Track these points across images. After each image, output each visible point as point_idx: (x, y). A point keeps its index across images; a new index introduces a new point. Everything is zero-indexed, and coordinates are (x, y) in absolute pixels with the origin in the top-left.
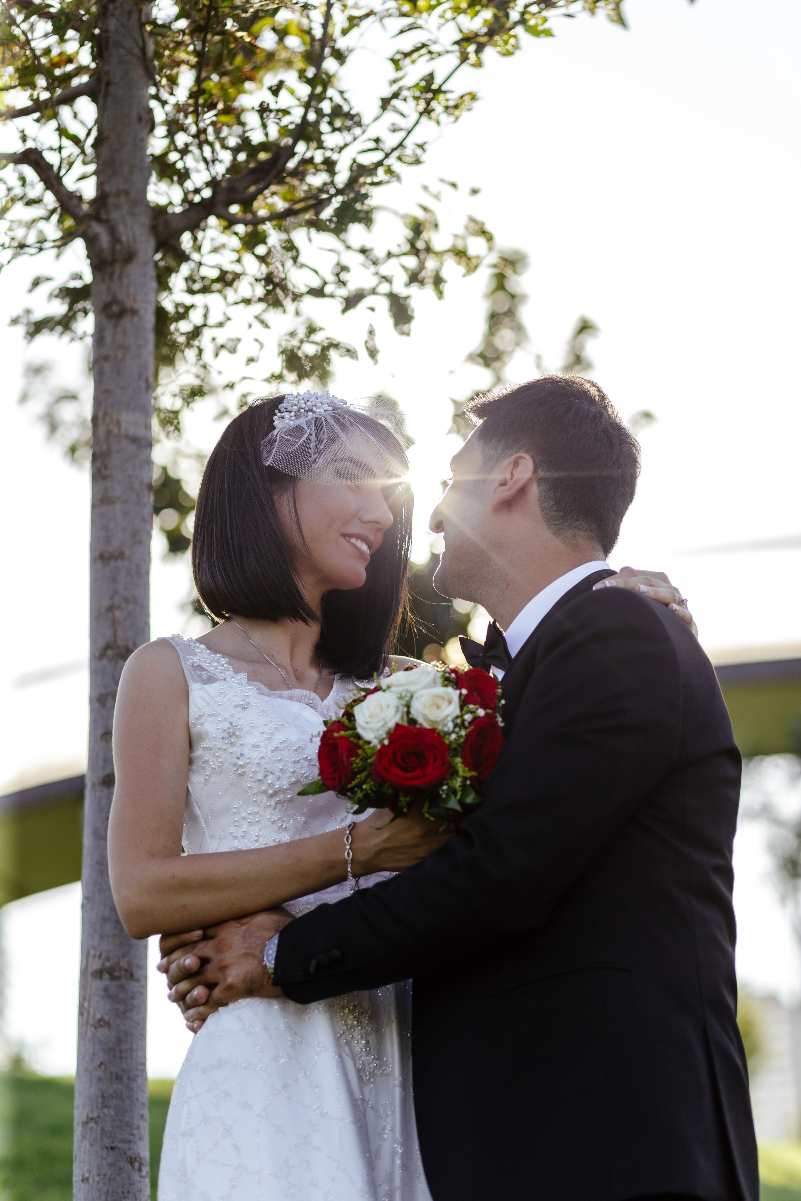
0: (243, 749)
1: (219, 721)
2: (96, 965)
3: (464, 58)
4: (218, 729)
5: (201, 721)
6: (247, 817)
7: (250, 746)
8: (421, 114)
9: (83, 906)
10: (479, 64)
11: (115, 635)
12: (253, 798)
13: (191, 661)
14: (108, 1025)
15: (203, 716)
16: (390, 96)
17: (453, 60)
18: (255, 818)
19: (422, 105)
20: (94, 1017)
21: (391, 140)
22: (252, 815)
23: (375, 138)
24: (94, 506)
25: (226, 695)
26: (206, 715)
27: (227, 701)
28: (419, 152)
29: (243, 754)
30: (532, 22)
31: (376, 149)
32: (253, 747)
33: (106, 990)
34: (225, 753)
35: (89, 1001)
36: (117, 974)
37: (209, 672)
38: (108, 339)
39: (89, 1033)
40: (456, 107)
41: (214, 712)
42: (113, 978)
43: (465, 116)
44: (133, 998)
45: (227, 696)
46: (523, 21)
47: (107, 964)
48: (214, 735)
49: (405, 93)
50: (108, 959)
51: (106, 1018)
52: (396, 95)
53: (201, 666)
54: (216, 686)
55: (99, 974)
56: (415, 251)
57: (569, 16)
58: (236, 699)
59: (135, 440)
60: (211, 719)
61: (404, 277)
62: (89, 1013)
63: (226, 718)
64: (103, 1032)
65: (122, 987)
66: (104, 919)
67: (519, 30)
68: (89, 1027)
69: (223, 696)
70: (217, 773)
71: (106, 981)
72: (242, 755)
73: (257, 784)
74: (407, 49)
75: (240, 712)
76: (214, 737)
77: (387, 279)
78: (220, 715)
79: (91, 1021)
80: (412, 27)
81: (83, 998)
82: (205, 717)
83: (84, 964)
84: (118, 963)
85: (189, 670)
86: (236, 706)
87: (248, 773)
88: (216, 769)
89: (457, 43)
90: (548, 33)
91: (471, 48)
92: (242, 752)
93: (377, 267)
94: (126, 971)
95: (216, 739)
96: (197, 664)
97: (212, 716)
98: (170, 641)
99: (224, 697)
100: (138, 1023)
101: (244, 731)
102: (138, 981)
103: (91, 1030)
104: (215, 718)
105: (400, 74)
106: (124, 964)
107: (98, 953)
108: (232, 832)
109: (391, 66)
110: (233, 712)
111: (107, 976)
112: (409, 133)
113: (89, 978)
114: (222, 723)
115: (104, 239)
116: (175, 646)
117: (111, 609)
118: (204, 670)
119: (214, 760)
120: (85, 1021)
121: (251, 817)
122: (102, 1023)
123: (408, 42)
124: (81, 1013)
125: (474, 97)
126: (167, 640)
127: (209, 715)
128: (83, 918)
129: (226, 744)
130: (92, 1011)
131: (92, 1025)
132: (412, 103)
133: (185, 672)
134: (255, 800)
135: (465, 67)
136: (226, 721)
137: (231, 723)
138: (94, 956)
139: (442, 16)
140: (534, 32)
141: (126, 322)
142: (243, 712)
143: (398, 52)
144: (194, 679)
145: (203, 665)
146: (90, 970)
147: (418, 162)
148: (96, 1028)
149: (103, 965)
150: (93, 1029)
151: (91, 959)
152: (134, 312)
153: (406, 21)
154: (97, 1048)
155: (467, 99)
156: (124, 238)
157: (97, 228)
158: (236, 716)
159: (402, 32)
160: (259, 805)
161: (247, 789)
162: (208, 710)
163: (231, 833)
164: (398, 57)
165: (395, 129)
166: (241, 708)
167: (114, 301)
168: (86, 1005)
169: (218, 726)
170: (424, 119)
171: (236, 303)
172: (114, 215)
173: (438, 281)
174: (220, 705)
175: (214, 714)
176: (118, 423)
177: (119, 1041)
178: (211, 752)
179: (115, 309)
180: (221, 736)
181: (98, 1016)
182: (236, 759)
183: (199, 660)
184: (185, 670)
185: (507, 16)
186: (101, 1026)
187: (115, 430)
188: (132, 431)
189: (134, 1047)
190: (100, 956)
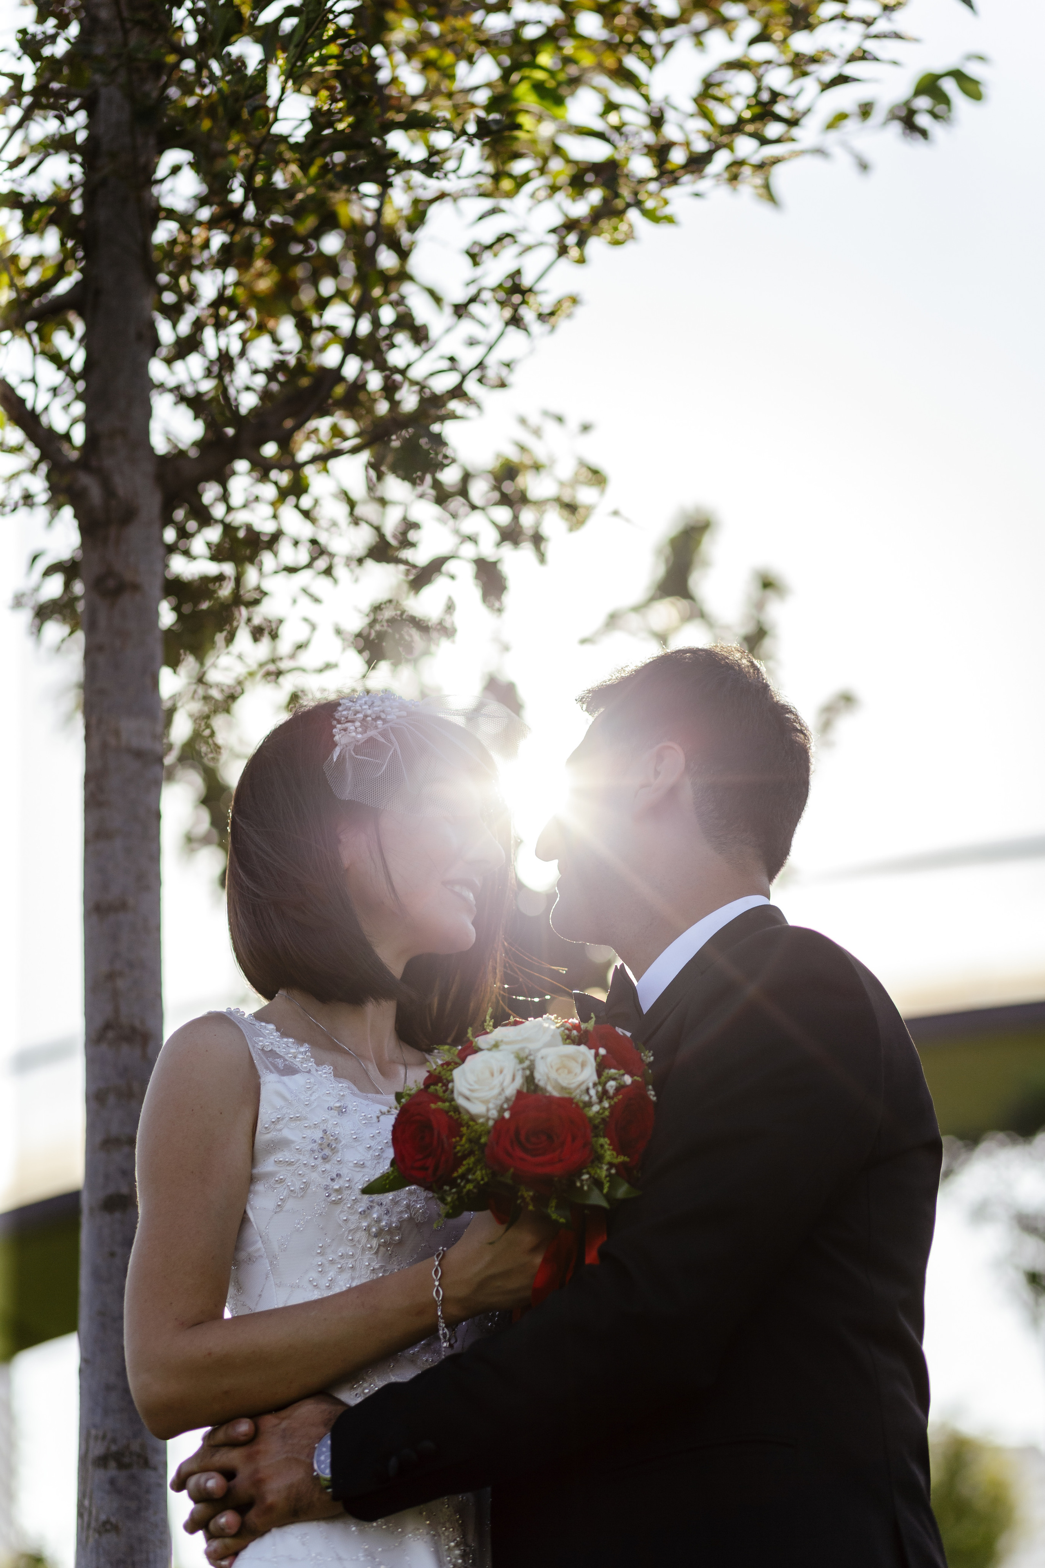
0: (341, 1168)
1: (306, 1127)
2: (98, 1449)
3: (563, 250)
4: (304, 1138)
5: (278, 1127)
6: (335, 1261)
7: (351, 1164)
8: (507, 324)
9: (81, 1371)
10: (582, 261)
11: (117, 1010)
12: (348, 1236)
13: (261, 1044)
14: (116, 1528)
15: (283, 1119)
16: (467, 300)
17: (548, 253)
18: (347, 1263)
19: (508, 313)
20: (97, 1520)
21: (468, 358)
22: (343, 1258)
23: (449, 355)
24: (88, 842)
25: (314, 1092)
26: (287, 1119)
27: (315, 1100)
28: (504, 372)
29: (340, 1175)
30: (650, 204)
31: (451, 370)
32: (354, 1167)
33: (112, 1482)
34: (313, 1171)
35: (91, 1498)
36: (126, 1460)
37: (287, 1060)
38: (102, 622)
39: (91, 1540)
40: (552, 314)
41: (298, 1115)
42: (121, 1466)
43: (564, 325)
44: (148, 1491)
45: (315, 1094)
46: (638, 204)
47: (114, 1448)
48: (298, 1145)
49: (486, 295)
50: (114, 1441)
51: (113, 1520)
52: (473, 300)
53: (275, 1051)
54: (297, 1077)
55: (102, 1461)
56: (505, 500)
57: (697, 195)
58: (329, 1099)
59: (139, 754)
60: (293, 1124)
61: (493, 535)
62: (90, 1513)
63: (315, 1124)
64: (110, 1539)
65: (133, 1478)
66: (109, 1388)
67: (633, 215)
68: (91, 1532)
69: (310, 1092)
70: (297, 1197)
71: (112, 1470)
72: (338, 1175)
73: (357, 1218)
74: (488, 239)
75: (336, 1116)
76: (297, 1149)
77: (472, 539)
78: (306, 1119)
79: (93, 1524)
80: (494, 211)
81: (83, 1494)
82: (284, 1121)
83: (83, 1447)
84: (127, 1447)
85: (259, 1055)
86: (330, 1108)
87: (345, 1202)
88: (295, 1192)
89: (553, 231)
90: (670, 220)
91: (571, 239)
92: (339, 1172)
93: (457, 522)
94: (139, 1456)
95: (301, 1151)
96: (269, 1049)
97: (295, 1120)
98: (229, 1016)
99: (311, 1095)
100: (156, 1526)
101: (342, 1143)
102: (155, 1469)
103: (93, 1536)
104: (298, 1122)
105: (479, 271)
106: (135, 1447)
107: (101, 1434)
108: (311, 1279)
109: (468, 261)
110: (327, 1116)
111: (112, 1464)
112: (491, 348)
113: (90, 1467)
114: (309, 1131)
115: (95, 493)
116: (237, 1023)
117: (111, 976)
118: (280, 1057)
119: (294, 1180)
120: (85, 1525)
121: (342, 1261)
122: (108, 1527)
123: (488, 232)
124: (80, 1515)
125: (574, 300)
126: (224, 1015)
127: (291, 1118)
128: (81, 1387)
129: (316, 1159)
130: (94, 1512)
131: (95, 1530)
132: (494, 308)
133: (254, 1058)
134: (350, 1238)
135: (564, 263)
136: (315, 1127)
137: (325, 1131)
138: (96, 1438)
139: (533, 195)
140: (652, 216)
141: (126, 601)
142: (339, 1117)
143: (475, 243)
144: (267, 1068)
145: (277, 1050)
146: (91, 1456)
147: (503, 385)
148: (100, 1533)
149: (108, 1449)
150: (97, 1536)
151: (92, 1443)
152: (135, 587)
153: (486, 204)
154: (102, 1560)
155: (566, 304)
156: (121, 491)
157: (86, 480)
158: (330, 1122)
159: (481, 218)
160: (355, 1245)
161: (341, 1222)
162: (288, 1111)
163: (310, 1281)
164: (476, 250)
165: (472, 343)
166: (336, 1112)
167: (109, 573)
168: (86, 1503)
169: (304, 1134)
170: (512, 329)
171: (276, 572)
172: (109, 462)
173: (537, 539)
174: (307, 1105)
175: (298, 1117)
176: (117, 733)
177: (131, 1550)
178: (288, 1168)
179: (111, 583)
180: (309, 1148)
181: (103, 1517)
182: (330, 1181)
183: (272, 1044)
184: (254, 1055)
185: (617, 195)
186: (107, 1531)
187: (112, 741)
188: (135, 743)
189: (151, 1556)
190: (104, 1437)
